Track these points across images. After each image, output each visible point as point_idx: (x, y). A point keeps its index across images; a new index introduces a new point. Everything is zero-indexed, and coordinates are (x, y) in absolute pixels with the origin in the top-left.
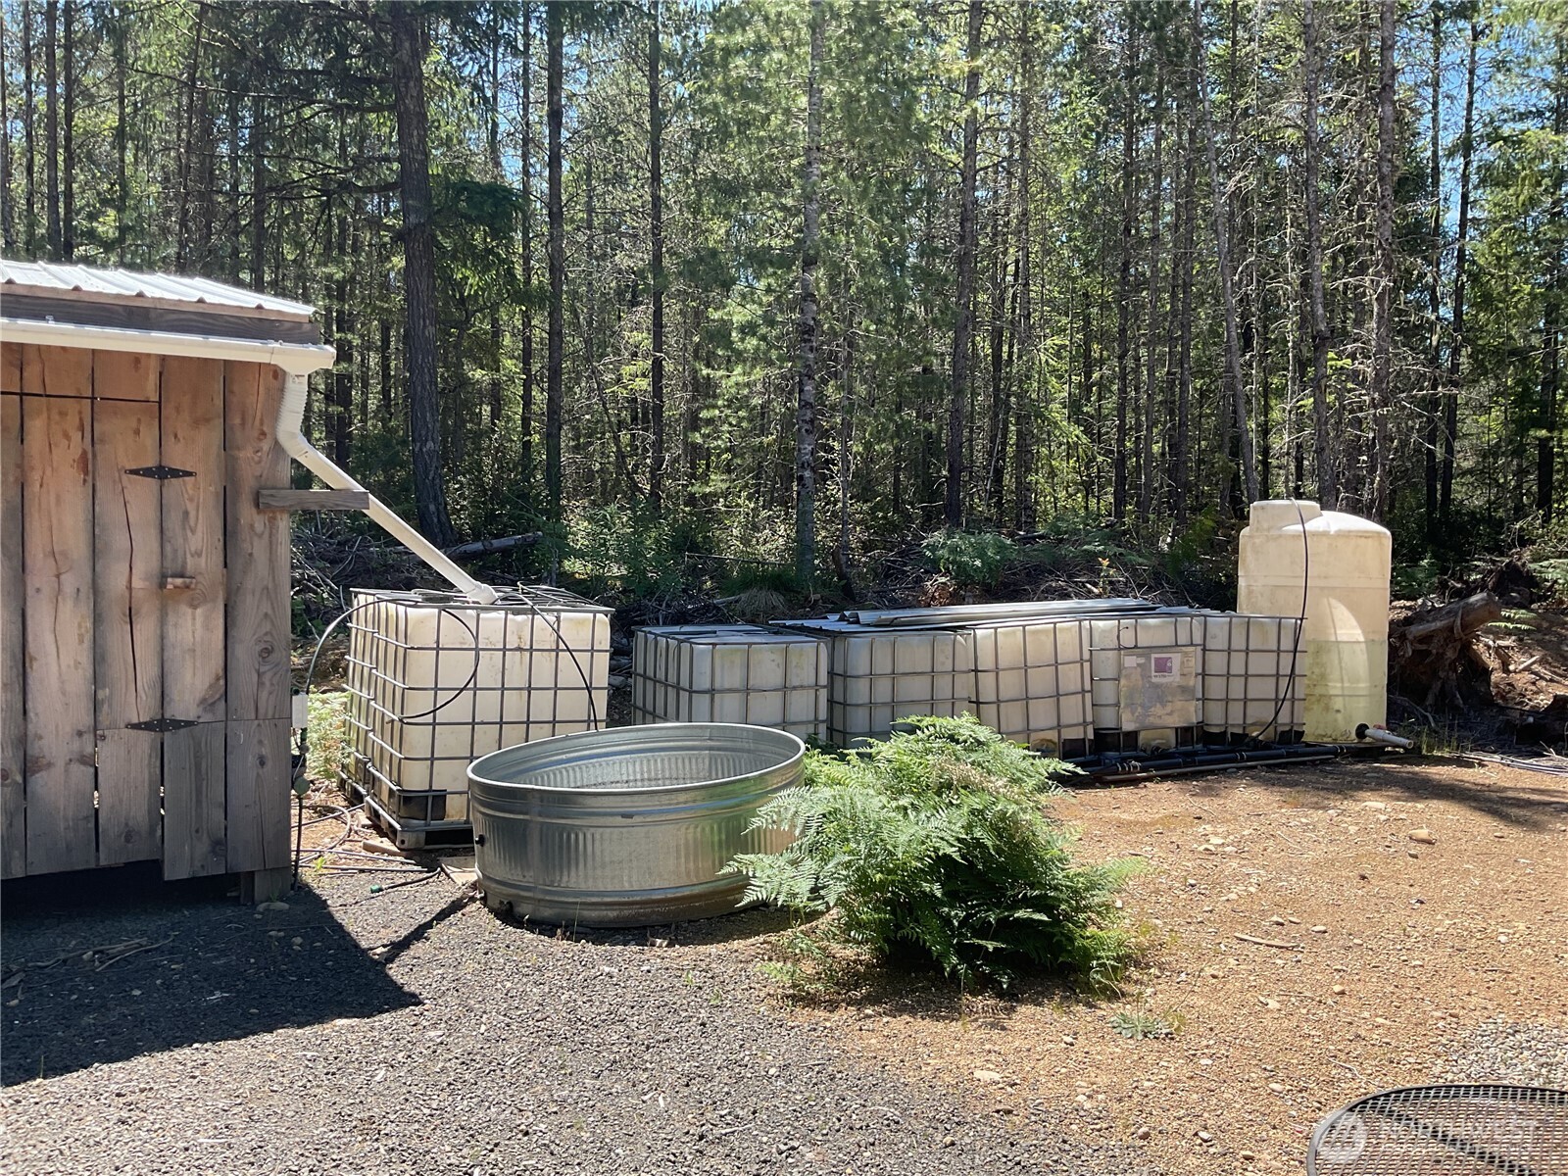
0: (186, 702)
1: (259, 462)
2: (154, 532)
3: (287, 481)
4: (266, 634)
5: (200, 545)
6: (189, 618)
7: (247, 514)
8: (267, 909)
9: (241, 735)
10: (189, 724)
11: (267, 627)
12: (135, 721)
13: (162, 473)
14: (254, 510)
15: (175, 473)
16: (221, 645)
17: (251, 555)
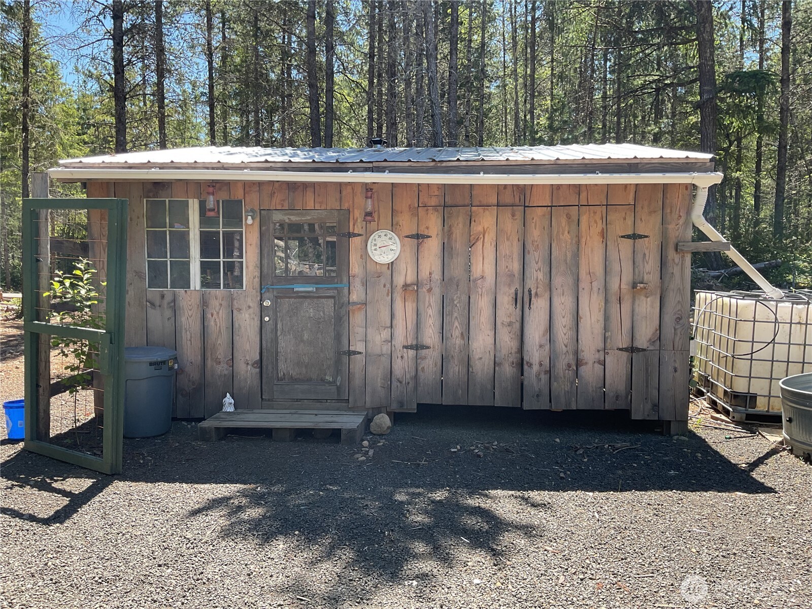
0: (642, 341)
1: (678, 230)
2: (631, 263)
3: (690, 238)
4: (679, 311)
5: (650, 268)
6: (645, 302)
7: (671, 254)
8: (678, 439)
9: (667, 356)
10: (644, 350)
11: (679, 307)
12: (621, 347)
13: (634, 237)
14: (675, 253)
15: (641, 237)
16: (658, 315)
17: (673, 273)
